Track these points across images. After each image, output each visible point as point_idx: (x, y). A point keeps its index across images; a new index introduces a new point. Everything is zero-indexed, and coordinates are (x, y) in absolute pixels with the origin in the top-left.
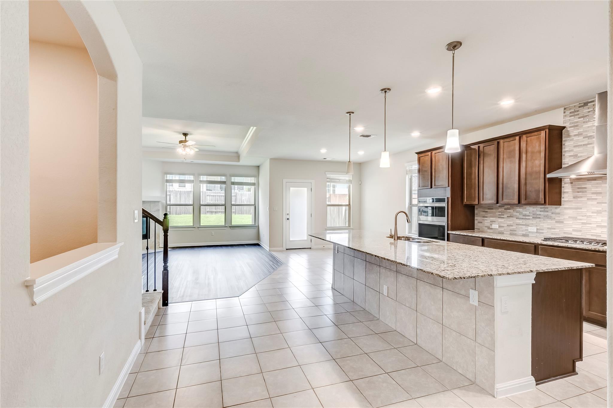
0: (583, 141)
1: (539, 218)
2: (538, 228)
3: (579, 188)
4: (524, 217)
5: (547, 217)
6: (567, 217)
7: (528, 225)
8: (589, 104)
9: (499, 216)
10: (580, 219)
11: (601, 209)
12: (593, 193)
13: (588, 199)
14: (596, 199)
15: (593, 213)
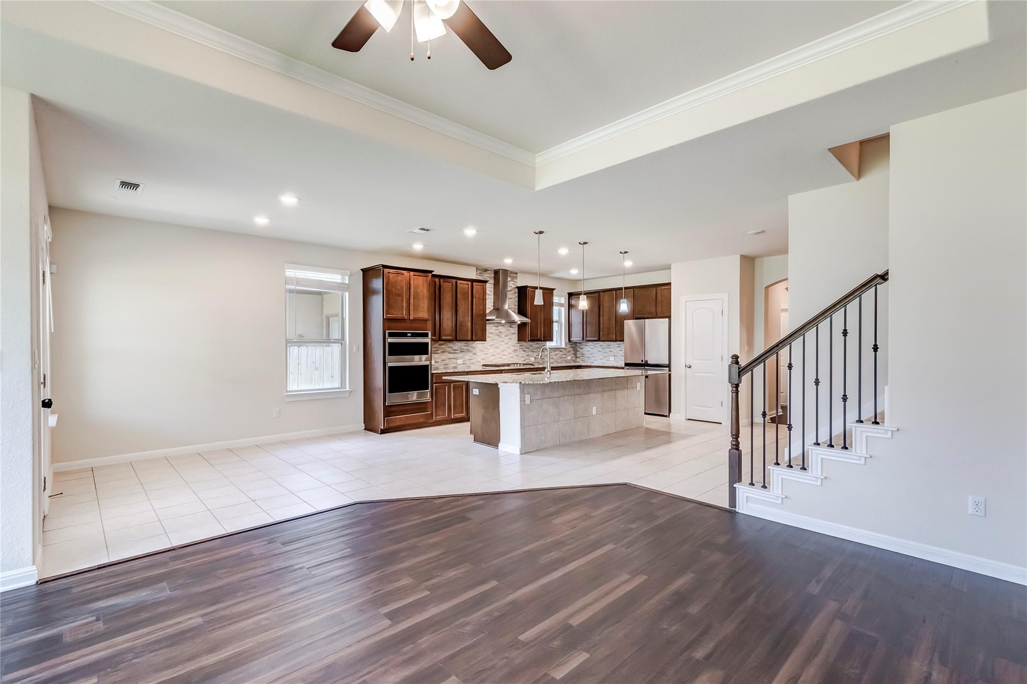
1: (463, 352)
2: (464, 360)
5: (468, 351)
7: (456, 359)
9: (435, 352)
14: (490, 337)
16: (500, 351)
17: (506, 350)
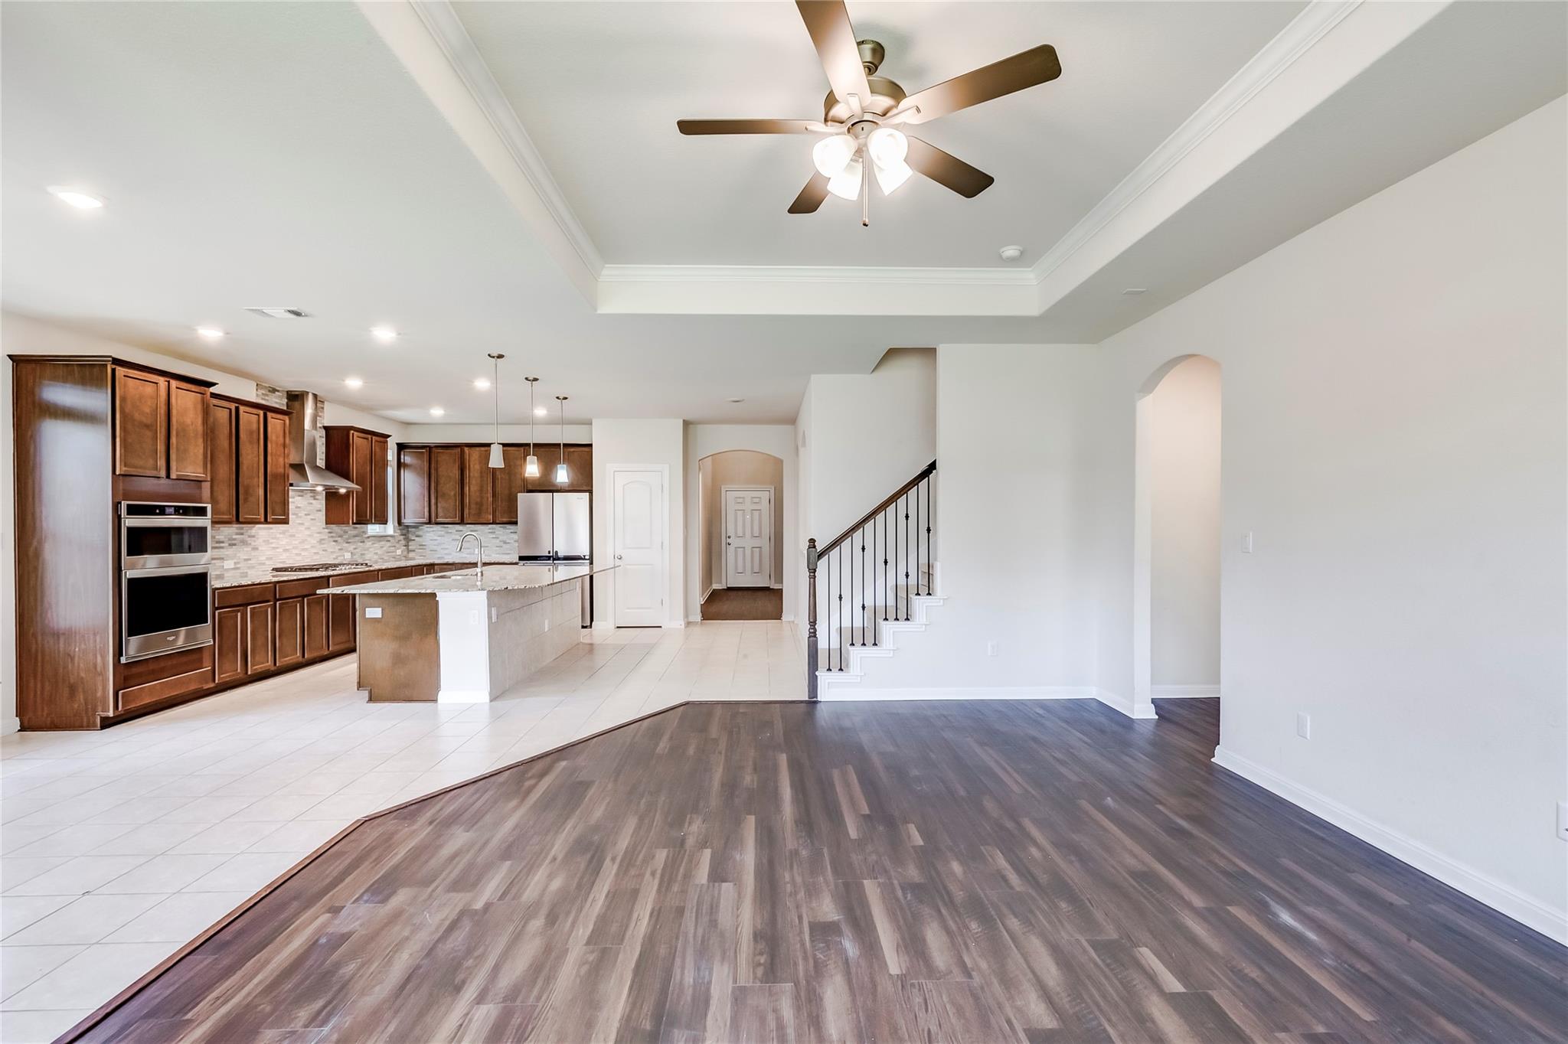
1: (235, 545)
2: (236, 561)
4: (217, 545)
5: (244, 543)
6: (261, 540)
7: (222, 559)
16: (297, 542)
17: (306, 540)
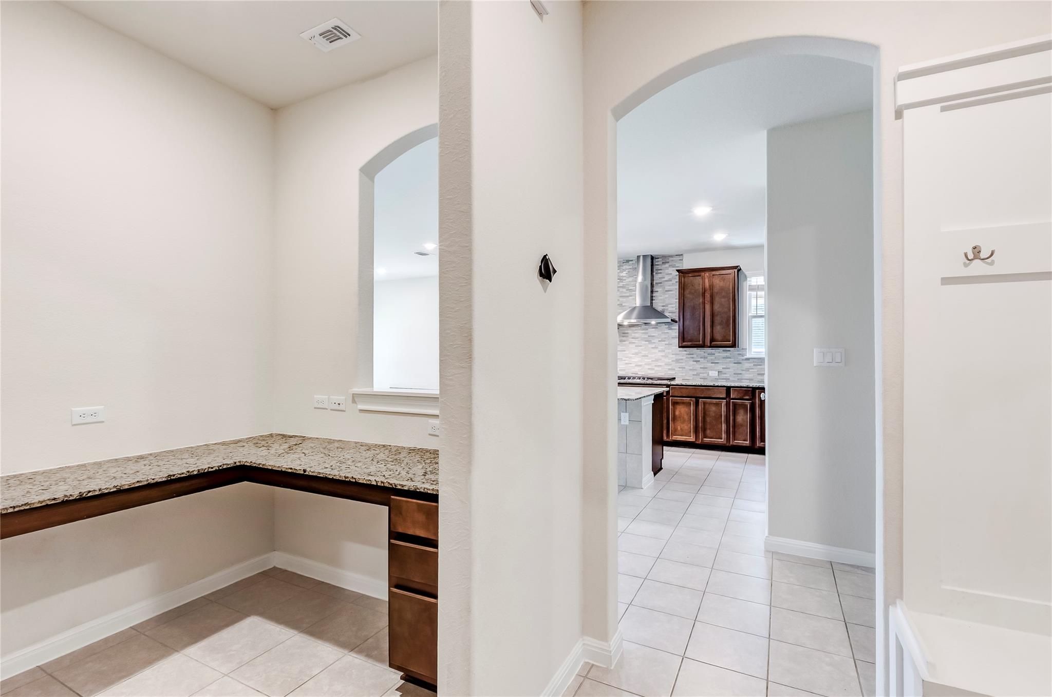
0: (625, 293)
3: (624, 333)
8: (630, 262)
10: (625, 360)
11: (637, 351)
12: (633, 338)
13: (630, 343)
15: (633, 354)
